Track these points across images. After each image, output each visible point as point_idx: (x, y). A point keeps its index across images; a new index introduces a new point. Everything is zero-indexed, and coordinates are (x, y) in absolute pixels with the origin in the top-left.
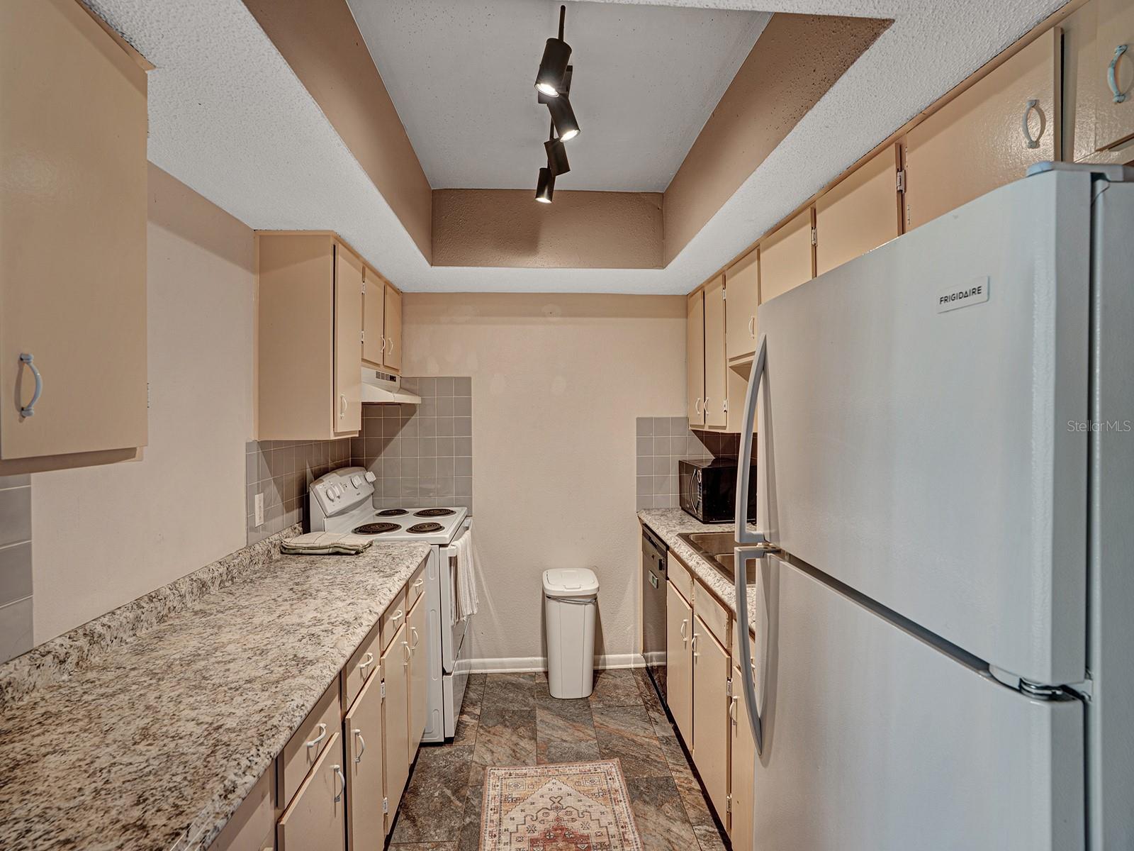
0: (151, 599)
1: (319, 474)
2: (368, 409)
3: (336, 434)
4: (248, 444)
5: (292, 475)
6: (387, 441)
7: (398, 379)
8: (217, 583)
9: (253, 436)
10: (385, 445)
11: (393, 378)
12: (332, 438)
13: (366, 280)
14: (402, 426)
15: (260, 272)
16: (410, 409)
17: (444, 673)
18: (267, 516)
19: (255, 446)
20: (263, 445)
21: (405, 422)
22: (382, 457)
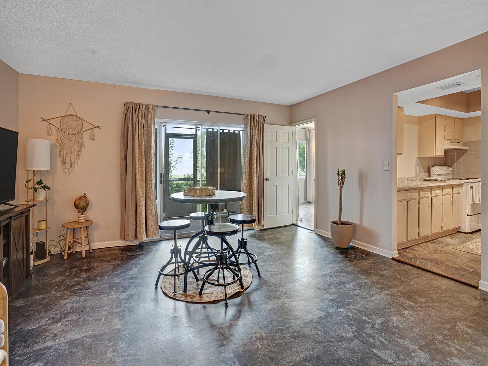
0: (401, 178)
1: (433, 166)
2: (447, 151)
3: (436, 155)
4: (416, 158)
5: (426, 166)
6: (457, 160)
7: (461, 142)
8: (410, 180)
9: (417, 156)
10: (456, 161)
11: (458, 143)
12: (435, 156)
13: (446, 120)
14: (462, 156)
15: (419, 124)
16: (466, 150)
17: (467, 215)
18: (420, 172)
19: (418, 158)
20: (419, 158)
21: (463, 154)
22: (455, 164)
